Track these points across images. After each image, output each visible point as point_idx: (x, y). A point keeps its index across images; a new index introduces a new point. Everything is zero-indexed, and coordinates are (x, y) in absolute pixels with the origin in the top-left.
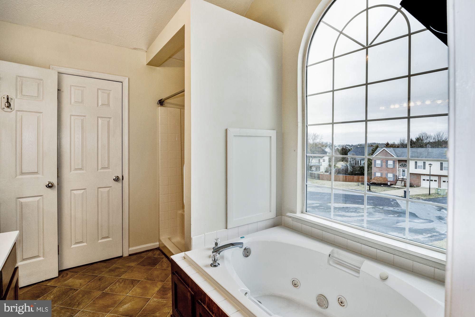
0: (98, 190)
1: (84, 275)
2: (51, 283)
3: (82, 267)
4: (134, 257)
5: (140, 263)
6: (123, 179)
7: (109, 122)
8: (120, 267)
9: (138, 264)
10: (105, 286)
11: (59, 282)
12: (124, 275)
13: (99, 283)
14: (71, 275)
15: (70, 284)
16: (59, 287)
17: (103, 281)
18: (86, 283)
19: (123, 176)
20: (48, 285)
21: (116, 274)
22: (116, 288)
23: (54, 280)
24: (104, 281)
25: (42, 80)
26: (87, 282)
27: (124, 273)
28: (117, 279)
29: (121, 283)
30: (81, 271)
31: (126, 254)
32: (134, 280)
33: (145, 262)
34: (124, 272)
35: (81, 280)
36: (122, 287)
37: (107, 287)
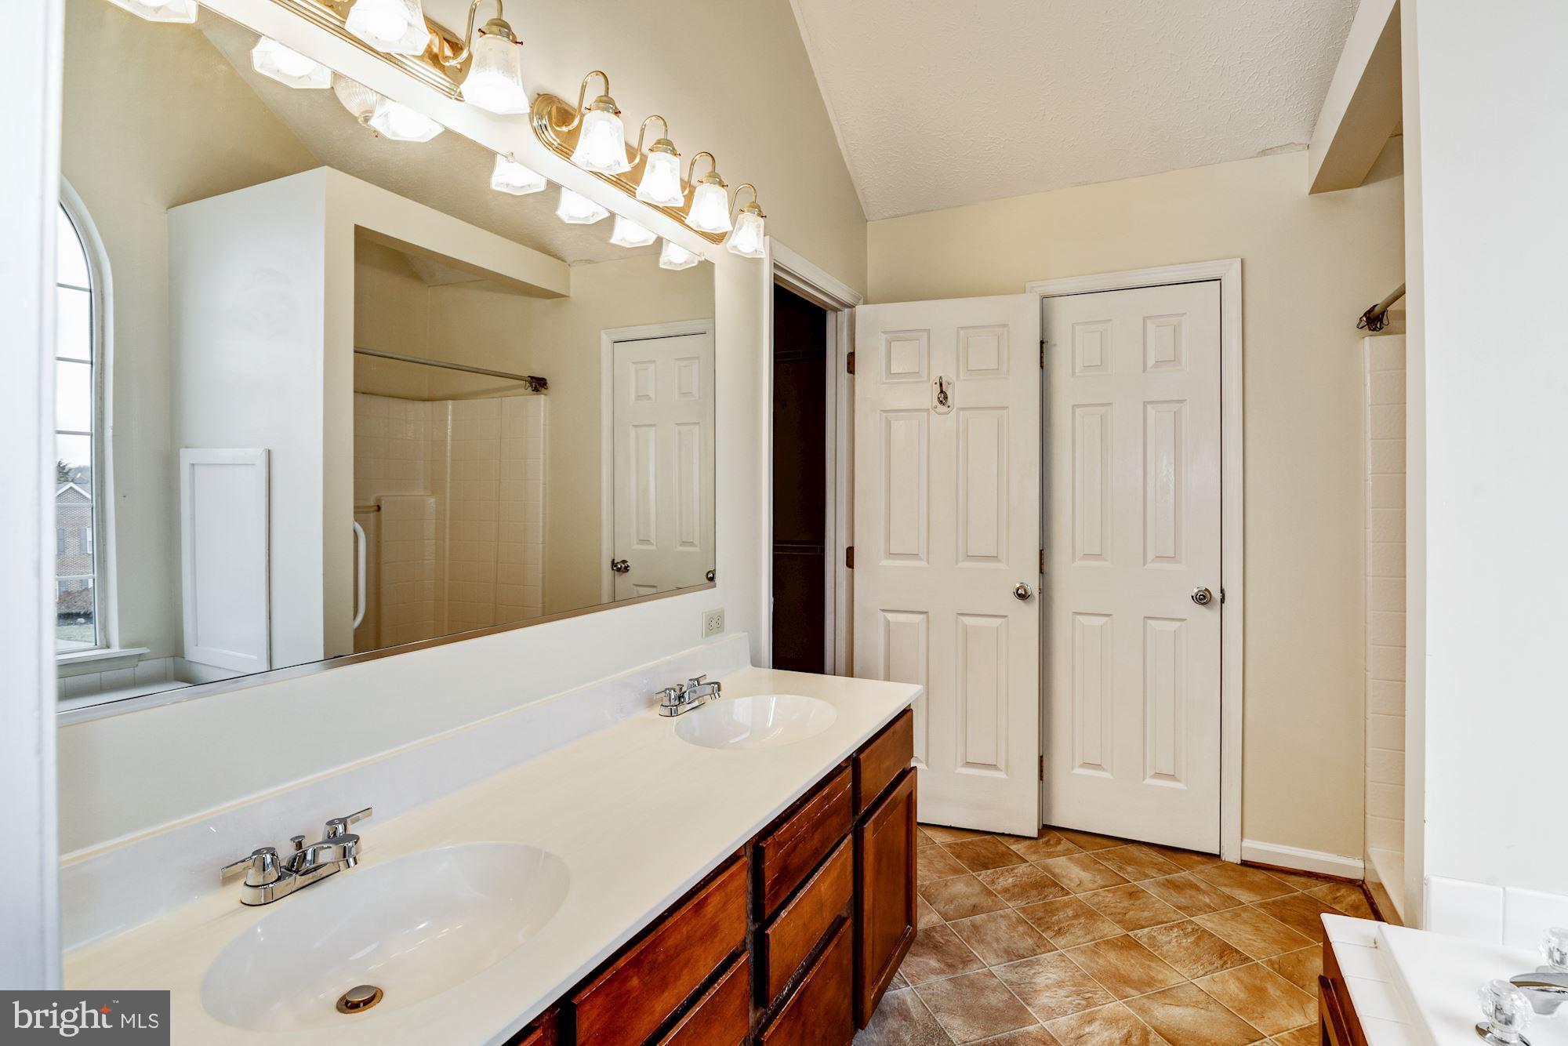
0: (1145, 625)
1: (1097, 863)
2: (1020, 846)
3: (1098, 840)
4: (1259, 876)
5: (1274, 903)
6: (1222, 601)
7: (1176, 416)
8: (1203, 886)
9: (1262, 905)
10: (1138, 919)
11: (1034, 853)
12: (1205, 916)
13: (1126, 904)
14: (1065, 848)
15: (1057, 871)
16: (1031, 865)
17: (1139, 902)
18: (1094, 887)
19: (1222, 591)
20: (1012, 847)
21: (1183, 901)
22: (1166, 943)
23: (1028, 842)
24: (1141, 906)
25: (1004, 326)
26: (1097, 884)
27: (1208, 910)
28: (1178, 916)
29: (1187, 935)
30: (1093, 850)
31: (1232, 855)
32: (1231, 948)
33: (1290, 910)
34: (1210, 907)
35: (1084, 871)
36: (1187, 949)
37: (1143, 927)
